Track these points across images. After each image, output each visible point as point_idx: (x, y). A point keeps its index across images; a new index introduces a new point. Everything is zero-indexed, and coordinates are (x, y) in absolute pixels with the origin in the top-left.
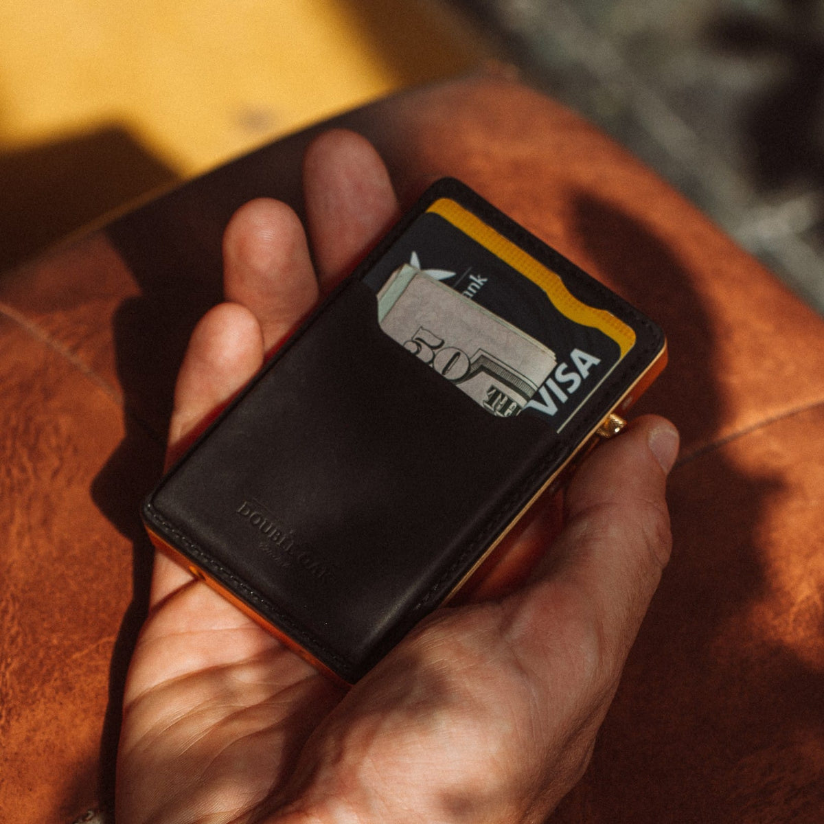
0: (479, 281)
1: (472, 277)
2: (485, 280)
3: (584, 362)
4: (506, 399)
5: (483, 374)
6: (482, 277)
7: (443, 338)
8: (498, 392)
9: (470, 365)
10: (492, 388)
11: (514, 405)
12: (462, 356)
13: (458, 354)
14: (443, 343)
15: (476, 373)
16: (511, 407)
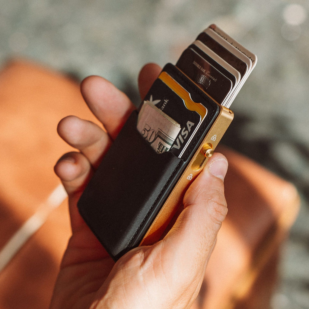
0: (166, 101)
1: (165, 100)
2: (168, 101)
3: (190, 125)
4: (163, 146)
5: (158, 138)
6: (167, 100)
7: (150, 127)
8: (161, 144)
9: (156, 135)
10: (160, 143)
11: (165, 148)
12: (154, 133)
13: (153, 132)
14: (150, 129)
15: (157, 137)
16: (164, 149)
